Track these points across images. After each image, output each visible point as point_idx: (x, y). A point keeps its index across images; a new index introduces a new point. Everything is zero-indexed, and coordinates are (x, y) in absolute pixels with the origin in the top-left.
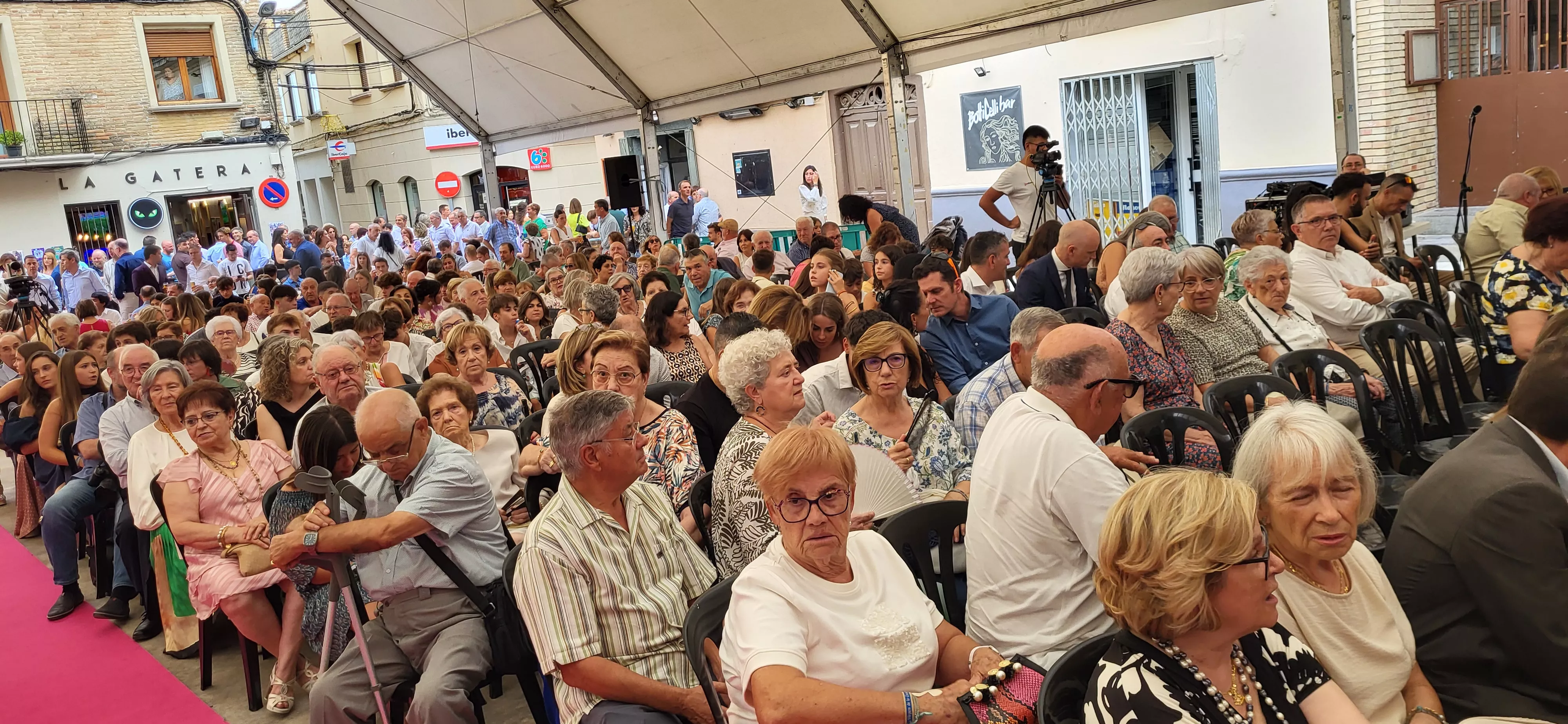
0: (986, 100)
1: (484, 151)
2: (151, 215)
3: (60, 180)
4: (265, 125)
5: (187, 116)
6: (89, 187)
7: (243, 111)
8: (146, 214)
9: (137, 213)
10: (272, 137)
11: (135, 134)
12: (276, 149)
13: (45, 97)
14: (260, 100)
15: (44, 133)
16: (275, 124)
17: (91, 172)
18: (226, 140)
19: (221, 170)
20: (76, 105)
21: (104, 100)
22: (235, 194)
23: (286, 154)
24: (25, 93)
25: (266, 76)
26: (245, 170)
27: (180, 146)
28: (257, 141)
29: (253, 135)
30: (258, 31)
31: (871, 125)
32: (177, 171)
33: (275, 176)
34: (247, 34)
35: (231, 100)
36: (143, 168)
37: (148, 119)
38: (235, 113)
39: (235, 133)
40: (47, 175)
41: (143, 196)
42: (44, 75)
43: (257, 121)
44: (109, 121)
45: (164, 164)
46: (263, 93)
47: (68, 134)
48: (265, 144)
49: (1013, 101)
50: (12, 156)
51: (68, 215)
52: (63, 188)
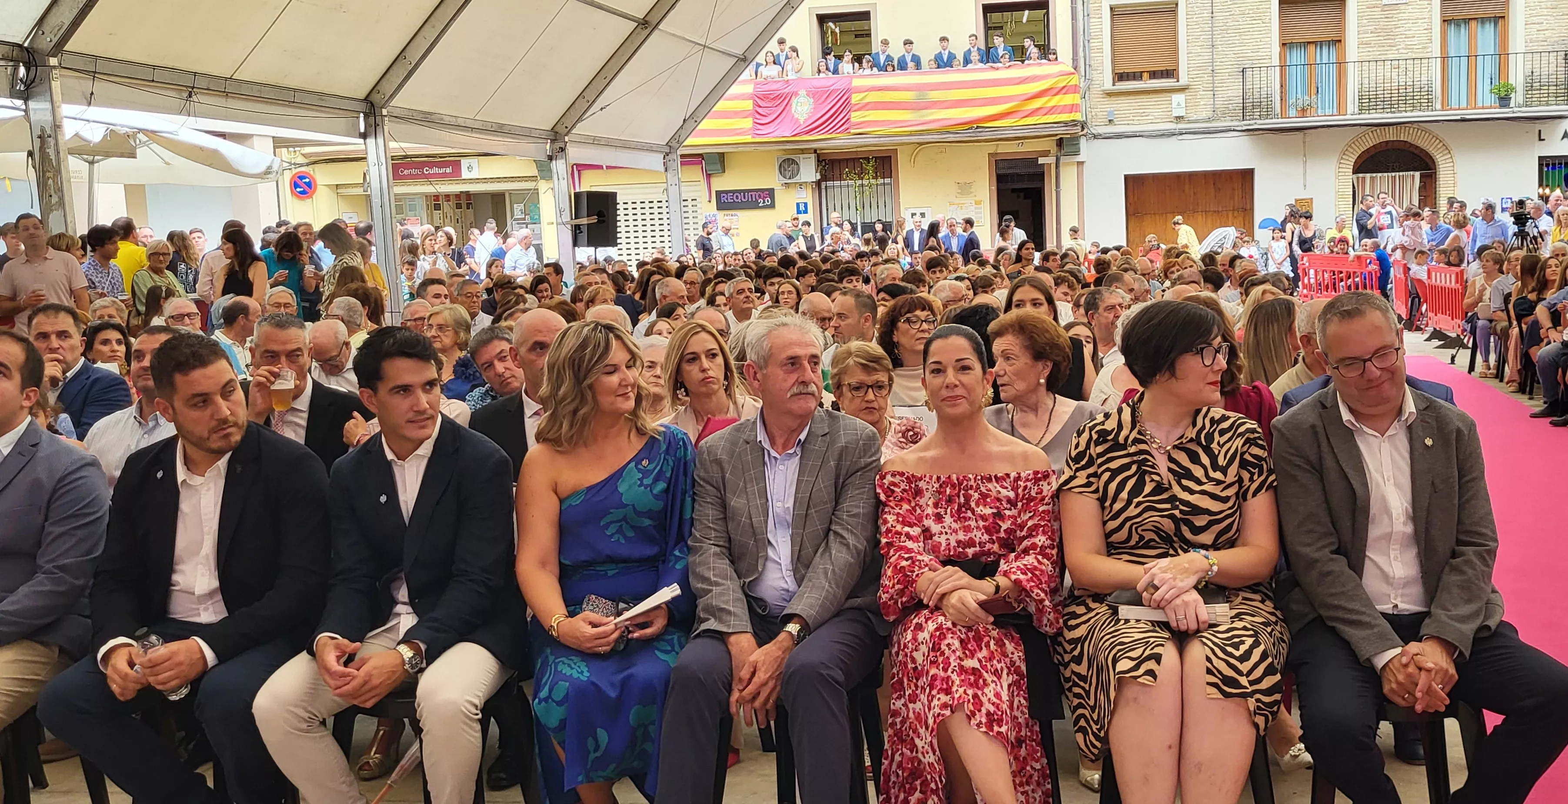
3: (1540, 131)
6: (1565, 139)
13: (1541, 49)
15: (1535, 85)
24: (1524, 44)
40: (1528, 125)
42: (1545, 26)
47: (1556, 86)
50: (1501, 106)
51: (1541, 165)
52: (1540, 139)
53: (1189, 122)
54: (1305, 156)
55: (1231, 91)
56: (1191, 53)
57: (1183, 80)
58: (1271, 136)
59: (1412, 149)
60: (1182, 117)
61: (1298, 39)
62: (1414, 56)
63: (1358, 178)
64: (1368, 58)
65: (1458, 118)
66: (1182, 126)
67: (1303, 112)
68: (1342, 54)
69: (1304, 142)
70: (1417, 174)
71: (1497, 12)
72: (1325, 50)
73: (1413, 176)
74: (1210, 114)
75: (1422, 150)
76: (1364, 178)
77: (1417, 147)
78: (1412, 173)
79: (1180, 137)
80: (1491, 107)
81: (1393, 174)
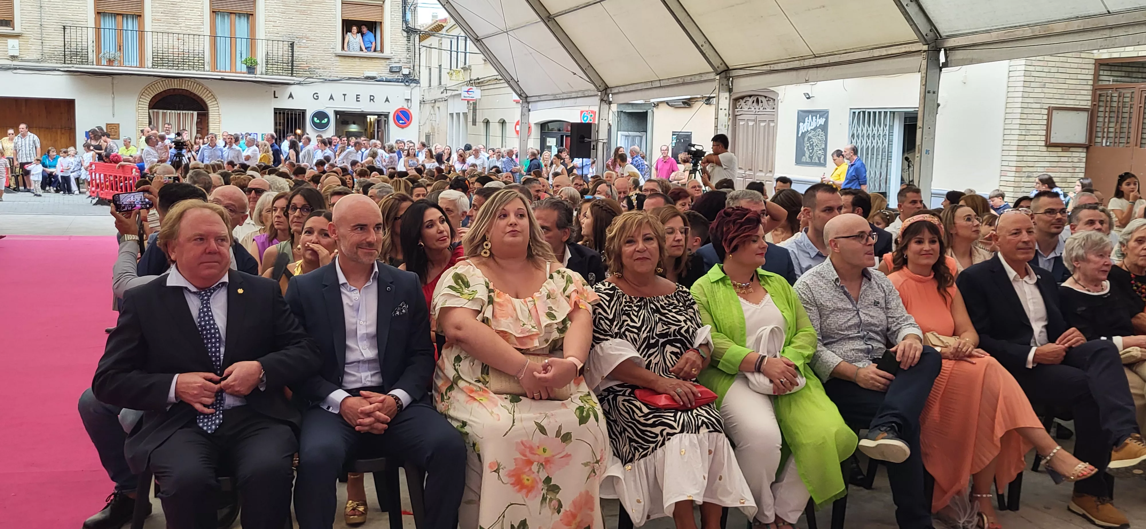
0: (810, 116)
1: (523, 107)
2: (323, 122)
3: (275, 92)
4: (406, 71)
5: (357, 60)
6: (291, 99)
7: (393, 61)
8: (321, 121)
9: (315, 119)
10: (409, 80)
11: (324, 68)
12: (409, 88)
13: (275, 38)
14: (405, 54)
15: (269, 61)
16: (412, 71)
17: (292, 89)
18: (379, 79)
19: (372, 98)
20: (292, 45)
21: (310, 43)
22: (379, 115)
23: (416, 93)
24: (264, 34)
25: (412, 38)
26: (387, 100)
27: (350, 79)
28: (398, 82)
29: (396, 77)
30: (412, 8)
31: (751, 124)
32: (345, 95)
33: (406, 107)
34: (405, 11)
35: (387, 53)
36: (324, 90)
37: (334, 58)
38: (388, 61)
39: (385, 74)
40: (267, 87)
41: (321, 109)
42: (277, 24)
43: (400, 68)
44: (310, 57)
45: (337, 89)
46: (408, 49)
47: (283, 63)
48: (403, 84)
49: (824, 119)
50: (249, 73)
51: (275, 113)
52: (275, 97)
53: (22, 61)
54: (113, 93)
55: (55, 41)
56: (23, 10)
57: (18, 29)
58: (86, 77)
59: (192, 96)
60: (17, 57)
61: (109, 10)
62: (192, 32)
63: (153, 112)
64: (158, 30)
65: (220, 77)
66: (16, 63)
67: (110, 62)
68: (141, 25)
69: (113, 84)
70: (195, 113)
71: (249, 11)
72: (130, 21)
73: (193, 114)
74: (39, 57)
75: (199, 97)
76: (158, 113)
77: (195, 95)
78: (191, 112)
79: (15, 71)
80: (241, 73)
81: (179, 112)
